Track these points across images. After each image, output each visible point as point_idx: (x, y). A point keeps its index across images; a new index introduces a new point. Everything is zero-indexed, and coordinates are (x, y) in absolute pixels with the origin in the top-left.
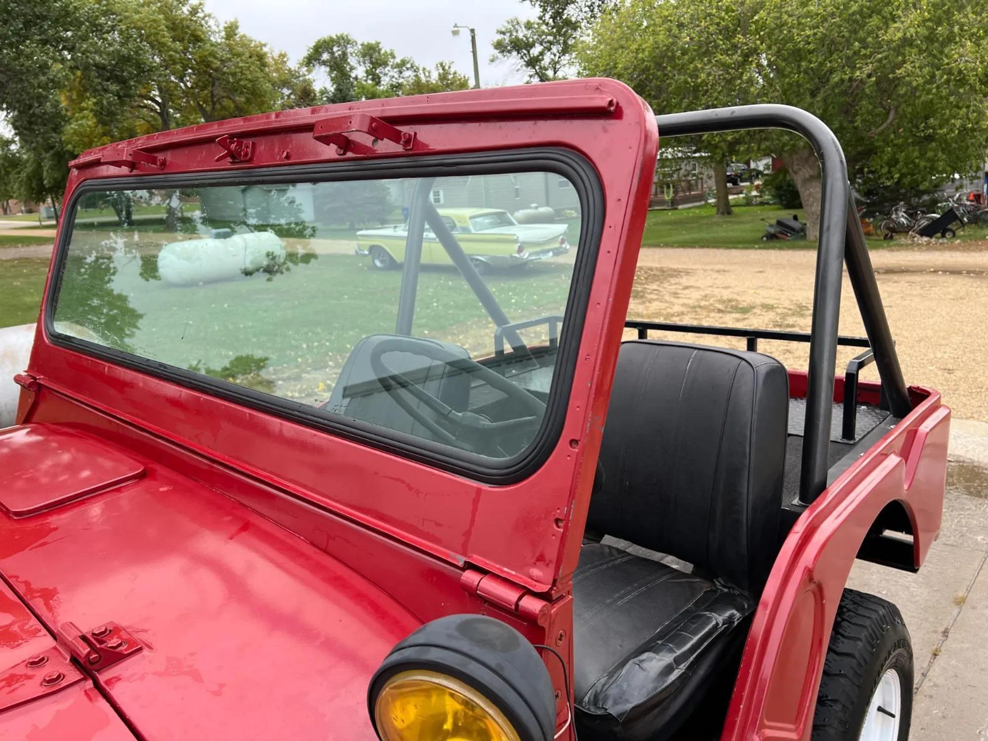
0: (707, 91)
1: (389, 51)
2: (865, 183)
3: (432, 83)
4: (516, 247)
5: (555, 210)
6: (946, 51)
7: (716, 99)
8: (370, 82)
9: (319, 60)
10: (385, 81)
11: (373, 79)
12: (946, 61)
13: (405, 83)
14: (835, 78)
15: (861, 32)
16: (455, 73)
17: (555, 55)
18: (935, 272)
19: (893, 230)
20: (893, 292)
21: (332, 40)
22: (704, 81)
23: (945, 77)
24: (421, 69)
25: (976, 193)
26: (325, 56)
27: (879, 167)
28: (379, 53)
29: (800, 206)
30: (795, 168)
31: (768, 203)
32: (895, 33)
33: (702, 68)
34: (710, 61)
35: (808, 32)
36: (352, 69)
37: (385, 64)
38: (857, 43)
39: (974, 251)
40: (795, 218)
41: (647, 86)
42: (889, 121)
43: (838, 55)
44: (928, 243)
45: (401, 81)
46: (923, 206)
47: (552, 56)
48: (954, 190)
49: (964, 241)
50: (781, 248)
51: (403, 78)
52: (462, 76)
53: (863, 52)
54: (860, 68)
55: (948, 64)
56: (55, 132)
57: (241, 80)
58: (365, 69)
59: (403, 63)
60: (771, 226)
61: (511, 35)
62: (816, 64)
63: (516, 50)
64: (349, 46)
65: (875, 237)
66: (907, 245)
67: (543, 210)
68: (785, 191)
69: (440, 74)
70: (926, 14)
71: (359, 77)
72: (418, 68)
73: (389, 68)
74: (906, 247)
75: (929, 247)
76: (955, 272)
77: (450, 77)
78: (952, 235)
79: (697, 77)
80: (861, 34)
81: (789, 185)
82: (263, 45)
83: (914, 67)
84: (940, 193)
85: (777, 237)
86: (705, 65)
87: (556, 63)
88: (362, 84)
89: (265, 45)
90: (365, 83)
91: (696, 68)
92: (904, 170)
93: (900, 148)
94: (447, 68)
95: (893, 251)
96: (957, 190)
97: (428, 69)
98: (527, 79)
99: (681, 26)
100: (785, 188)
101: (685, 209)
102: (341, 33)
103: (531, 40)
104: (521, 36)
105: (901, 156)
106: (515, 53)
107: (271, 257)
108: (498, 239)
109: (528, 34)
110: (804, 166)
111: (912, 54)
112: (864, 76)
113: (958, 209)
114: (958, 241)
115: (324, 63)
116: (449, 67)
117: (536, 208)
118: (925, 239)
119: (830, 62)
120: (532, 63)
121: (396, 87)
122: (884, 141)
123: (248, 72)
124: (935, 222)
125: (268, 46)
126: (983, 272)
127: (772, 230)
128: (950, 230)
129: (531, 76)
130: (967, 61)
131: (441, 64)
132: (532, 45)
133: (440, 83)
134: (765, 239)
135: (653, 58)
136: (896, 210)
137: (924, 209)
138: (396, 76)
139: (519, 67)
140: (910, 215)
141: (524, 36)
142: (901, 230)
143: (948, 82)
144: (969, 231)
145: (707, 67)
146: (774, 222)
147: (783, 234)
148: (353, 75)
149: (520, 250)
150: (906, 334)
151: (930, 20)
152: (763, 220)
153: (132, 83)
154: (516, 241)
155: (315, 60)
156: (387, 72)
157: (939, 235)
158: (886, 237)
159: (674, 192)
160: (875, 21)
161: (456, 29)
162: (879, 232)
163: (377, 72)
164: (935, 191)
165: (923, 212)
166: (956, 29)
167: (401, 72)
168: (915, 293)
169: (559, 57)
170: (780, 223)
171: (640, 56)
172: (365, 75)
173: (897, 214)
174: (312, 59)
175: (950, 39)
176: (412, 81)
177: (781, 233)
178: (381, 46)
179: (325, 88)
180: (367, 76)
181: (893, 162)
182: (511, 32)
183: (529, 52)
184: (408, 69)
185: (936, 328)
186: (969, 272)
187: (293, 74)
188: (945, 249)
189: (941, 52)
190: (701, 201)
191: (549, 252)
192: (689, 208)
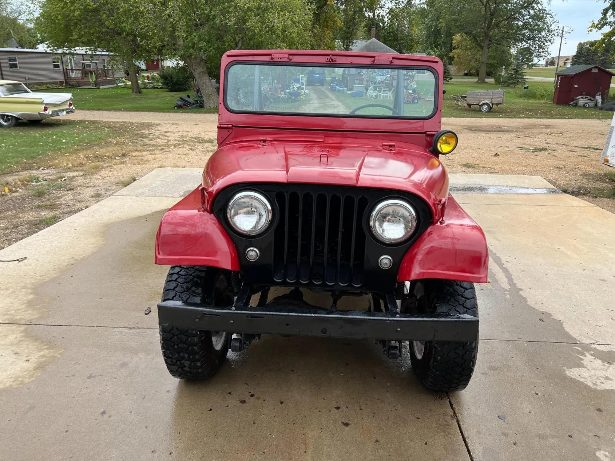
4: (42, 107)
30: (194, 67)
40: (189, 96)
50: (195, 113)
68: (169, 80)
85: (182, 107)
100: (169, 79)
101: (104, 89)
110: (198, 67)
127: (178, 103)
130: (276, 22)
134: (176, 107)
147: (186, 105)
149: (46, 109)
154: (42, 103)
159: (96, 77)
170: (182, 99)
175: (267, 10)
177: (184, 105)
190: (114, 84)
191: (63, 111)
192: (107, 88)
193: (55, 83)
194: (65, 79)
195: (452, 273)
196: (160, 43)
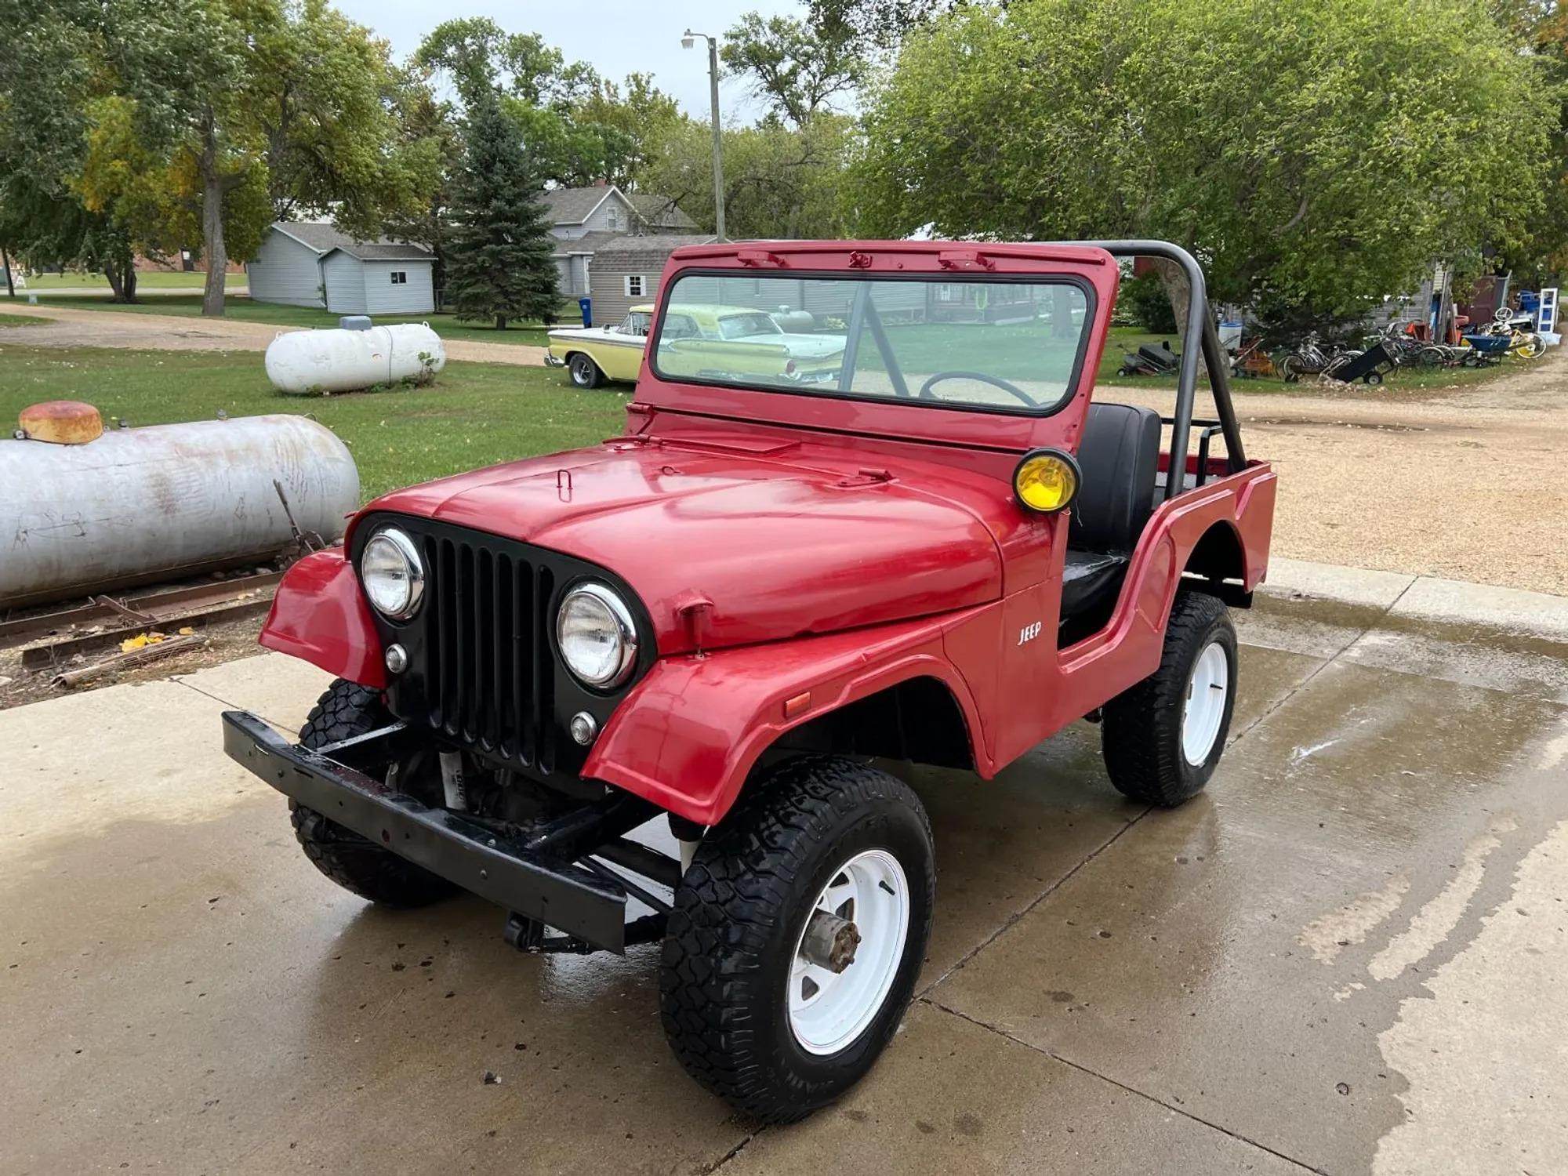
0: (1053, 158)
1: (552, 50)
2: (1264, 301)
3: (619, 106)
4: (785, 363)
5: (815, 317)
6: (1377, 125)
7: (1066, 170)
8: (521, 97)
9: (441, 56)
10: (546, 98)
11: (526, 94)
12: (1376, 140)
13: (576, 102)
14: (1229, 152)
15: (1268, 90)
16: (656, 92)
17: (814, 76)
18: (1344, 424)
19: (1298, 370)
20: (1286, 446)
21: (464, 26)
22: (1050, 142)
23: (1371, 162)
24: (603, 82)
25: (1416, 323)
26: (451, 51)
27: (1282, 280)
28: (537, 52)
29: (1173, 330)
30: (1170, 273)
31: (1127, 324)
32: (1308, 97)
33: (1050, 126)
34: (1060, 118)
35: (1199, 86)
36: (491, 74)
37: (546, 70)
38: (1261, 104)
39: (1399, 401)
40: (1166, 346)
41: (969, 144)
42: (1299, 217)
43: (1234, 121)
44: (1342, 389)
45: (571, 98)
46: (1345, 338)
47: (810, 78)
48: (1385, 318)
49: (1390, 389)
50: (1144, 386)
51: (575, 94)
52: (666, 97)
53: (1267, 117)
54: (1261, 142)
55: (1378, 145)
56: (78, 156)
57: (334, 85)
58: (514, 77)
59: (575, 71)
60: (1132, 355)
61: (748, 40)
62: (1207, 131)
63: (755, 64)
64: (490, 38)
65: (1275, 379)
66: (1313, 391)
67: (796, 315)
68: (1152, 306)
69: (632, 93)
70: (1353, 72)
71: (505, 87)
72: (599, 81)
73: (552, 77)
74: (1313, 393)
75: (1342, 394)
76: (1369, 426)
77: (649, 97)
78: (1377, 380)
79: (1042, 137)
80: (1268, 92)
81: (1159, 299)
82: (365, 32)
83: (1329, 144)
84: (1367, 321)
85: (1139, 372)
86: (1054, 121)
87: (815, 89)
88: (510, 101)
89: (369, 32)
90: (513, 98)
91: (1040, 126)
92: (1315, 287)
93: (1310, 255)
94: (643, 83)
95: (1294, 397)
96: (1390, 317)
97: (613, 83)
98: (769, 110)
99: (1022, 64)
100: (1153, 302)
101: (1004, 326)
102: (480, 16)
103: (778, 49)
104: (763, 41)
105: (1312, 267)
106: (752, 69)
107: (425, 361)
108: (762, 351)
109: (775, 38)
111: (1329, 126)
112: (1265, 154)
113: (1389, 345)
114: (1383, 388)
115: (449, 63)
116: (648, 82)
117: (788, 311)
118: (1340, 383)
119: (1225, 129)
120: (778, 85)
121: (563, 109)
122: (1290, 243)
123: (345, 74)
124: (1357, 360)
125: (374, 34)
126: (1404, 427)
127: (1133, 362)
128: (1376, 374)
129: (776, 107)
130: (1402, 143)
131: (635, 77)
132: (780, 58)
133: (630, 106)
134: (1122, 373)
135: (980, 105)
136: (1306, 343)
137: (1344, 343)
138: (564, 91)
139: (758, 90)
140: (1324, 351)
141: (768, 43)
142: (1310, 370)
143: (1374, 168)
144: (1402, 376)
145: (1057, 125)
146: (1136, 350)
147: (1149, 368)
148: (494, 84)
149: (790, 368)
150: (1292, 489)
151: (1357, 81)
152: (1120, 346)
153: (197, 89)
154: (785, 356)
155: (435, 56)
156: (549, 84)
157: (1361, 379)
158: (1288, 379)
159: (989, 300)
160: (1287, 76)
161: (688, 37)
162: (1280, 372)
163: (534, 82)
164: (1362, 318)
165: (1342, 347)
166: (1393, 97)
167: (571, 86)
168: (1313, 448)
169: (821, 79)
170: (1143, 352)
171: (963, 101)
172: (513, 85)
173: (1306, 348)
174: (430, 56)
175: (1383, 110)
176: (588, 100)
177: (1144, 366)
178: (541, 41)
179: (449, 103)
180: (518, 88)
181: (1301, 275)
182: (747, 35)
183: (774, 67)
184: (582, 80)
185: (1330, 485)
186: (1386, 427)
187: (402, 77)
188: (1363, 398)
189: (1371, 127)
190: (1028, 316)
191: (828, 373)
192: (1010, 325)
193: (906, 314)
194: (927, 304)
195: (644, 779)
196: (1083, 217)
